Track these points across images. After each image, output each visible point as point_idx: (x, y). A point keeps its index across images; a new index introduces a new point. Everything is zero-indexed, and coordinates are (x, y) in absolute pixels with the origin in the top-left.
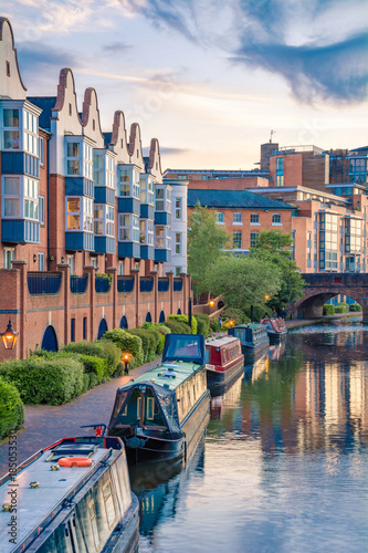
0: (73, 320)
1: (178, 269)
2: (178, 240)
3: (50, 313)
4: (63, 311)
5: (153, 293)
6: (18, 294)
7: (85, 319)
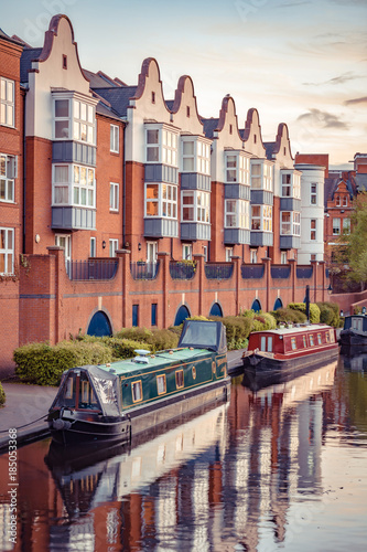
0: (136, 307)
1: (314, 256)
2: (314, 226)
3: (100, 299)
4: (120, 297)
5: (264, 281)
6: (52, 279)
7: (155, 306)
